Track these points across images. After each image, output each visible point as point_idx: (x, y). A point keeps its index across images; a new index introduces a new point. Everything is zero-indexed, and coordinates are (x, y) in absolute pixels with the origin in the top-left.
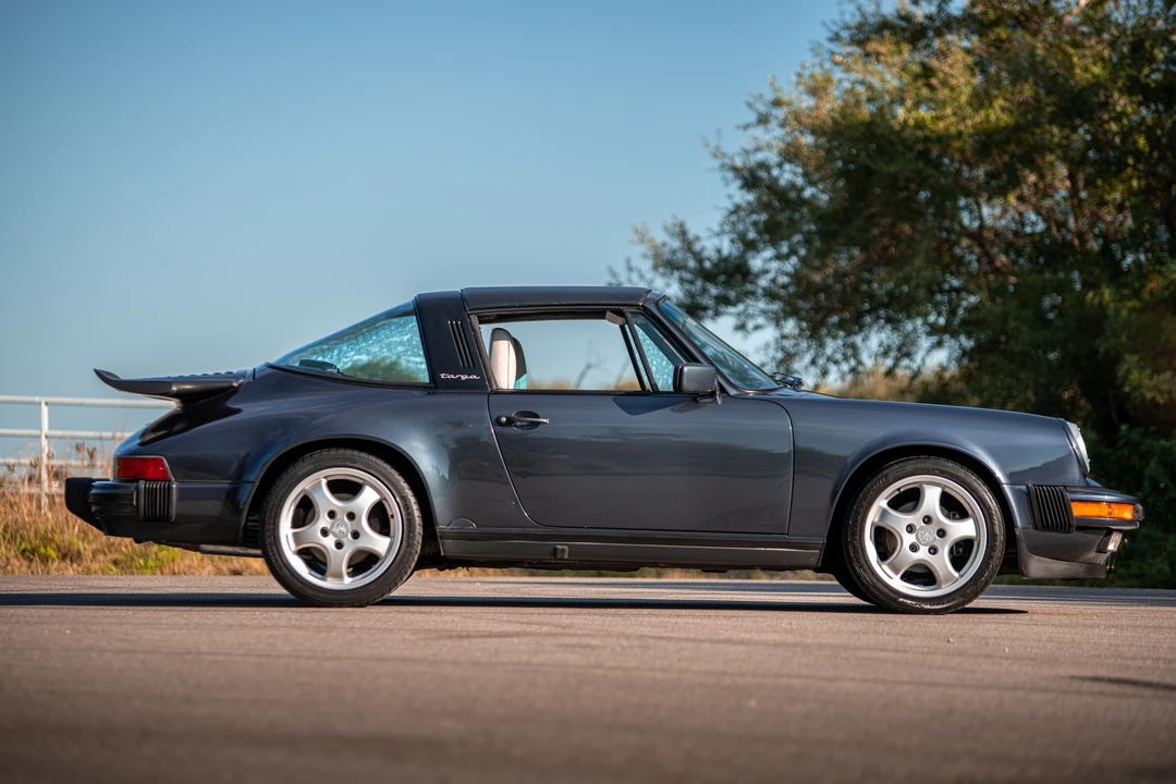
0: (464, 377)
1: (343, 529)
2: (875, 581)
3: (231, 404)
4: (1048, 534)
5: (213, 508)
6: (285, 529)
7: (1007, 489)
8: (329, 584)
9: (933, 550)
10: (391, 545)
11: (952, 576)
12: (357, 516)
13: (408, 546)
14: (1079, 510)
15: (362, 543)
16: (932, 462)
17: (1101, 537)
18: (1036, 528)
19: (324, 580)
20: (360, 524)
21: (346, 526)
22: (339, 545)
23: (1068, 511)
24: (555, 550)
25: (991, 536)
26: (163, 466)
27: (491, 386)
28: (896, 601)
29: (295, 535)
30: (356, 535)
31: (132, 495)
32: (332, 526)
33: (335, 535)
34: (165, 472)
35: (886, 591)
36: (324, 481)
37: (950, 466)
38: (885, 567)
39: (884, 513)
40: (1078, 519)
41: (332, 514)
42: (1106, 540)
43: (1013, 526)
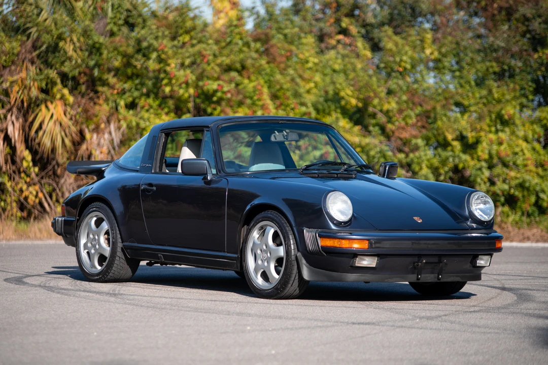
1: (95, 243)
7: (295, 230)
11: (275, 279)
12: (99, 236)
13: (113, 252)
14: (324, 242)
15: (99, 251)
16: (270, 213)
18: (308, 252)
19: (92, 268)
20: (99, 241)
23: (318, 243)
24: (159, 257)
25: (287, 255)
26: (65, 209)
32: (92, 241)
33: (93, 245)
40: (323, 247)
42: (353, 260)
43: (298, 251)
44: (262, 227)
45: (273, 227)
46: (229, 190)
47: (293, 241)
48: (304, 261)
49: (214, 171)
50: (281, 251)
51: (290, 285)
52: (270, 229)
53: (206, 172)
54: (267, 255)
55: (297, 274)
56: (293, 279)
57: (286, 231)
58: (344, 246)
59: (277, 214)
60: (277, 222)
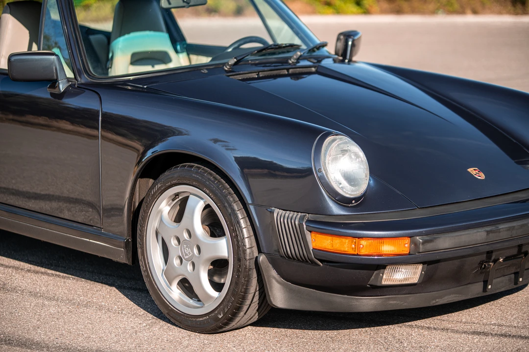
7: (253, 210)
9: (193, 267)
11: (211, 298)
18: (282, 257)
23: (305, 242)
38: (165, 277)
42: (378, 274)
43: (260, 251)
44: (177, 195)
45: (202, 199)
46: (104, 115)
47: (248, 231)
48: (274, 273)
49: (70, 74)
50: (222, 248)
51: (242, 314)
52: (198, 202)
53: (55, 77)
54: (192, 251)
55: (257, 293)
56: (248, 302)
57: (233, 210)
58: (363, 252)
59: (211, 174)
60: (211, 191)
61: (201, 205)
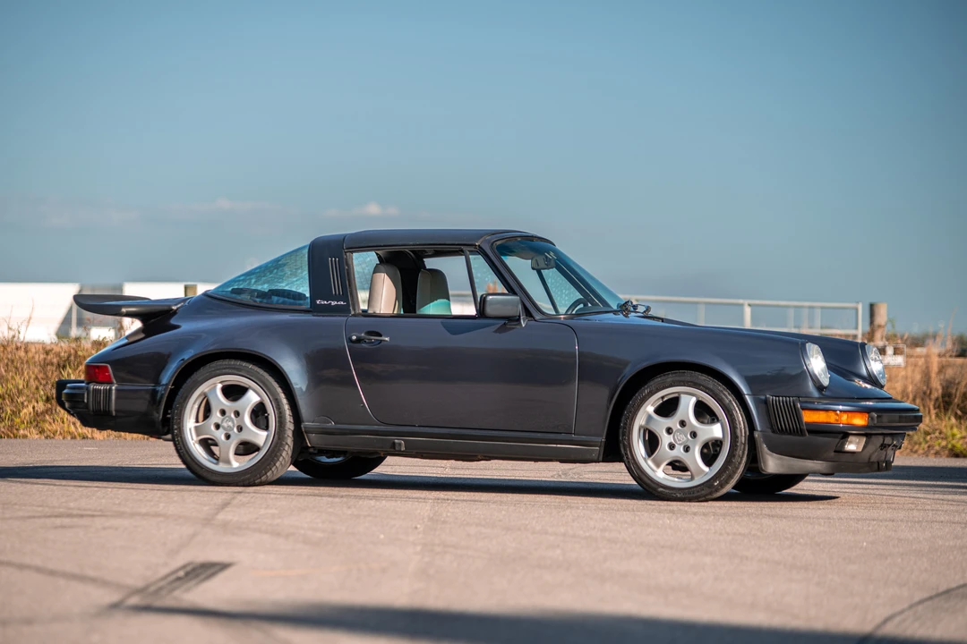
0: (333, 303)
1: (230, 424)
2: (640, 474)
3: (173, 321)
4: (784, 436)
5: (141, 405)
6: (190, 424)
7: (748, 399)
8: (221, 468)
9: (687, 449)
10: (267, 436)
11: (703, 471)
12: (241, 413)
13: (279, 438)
14: (808, 417)
15: (245, 436)
16: (688, 375)
17: (837, 440)
18: (773, 432)
19: (217, 464)
20: (243, 420)
21: (233, 422)
22: (228, 437)
23: (799, 418)
24: (394, 443)
25: (734, 437)
26: (108, 372)
27: (354, 310)
28: (655, 490)
29: (196, 428)
30: (240, 429)
31: (83, 394)
32: (222, 422)
33: (224, 429)
34: (109, 376)
35: (649, 482)
36: (220, 386)
37: (703, 378)
38: (650, 462)
39: (649, 418)
40: (807, 424)
41: (223, 412)
42: (844, 442)
44: (663, 398)
48: (764, 446)
53: (518, 314)
61: (694, 400)
